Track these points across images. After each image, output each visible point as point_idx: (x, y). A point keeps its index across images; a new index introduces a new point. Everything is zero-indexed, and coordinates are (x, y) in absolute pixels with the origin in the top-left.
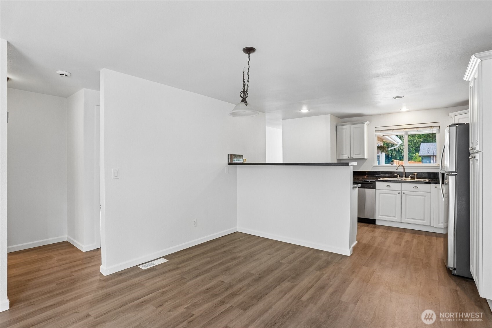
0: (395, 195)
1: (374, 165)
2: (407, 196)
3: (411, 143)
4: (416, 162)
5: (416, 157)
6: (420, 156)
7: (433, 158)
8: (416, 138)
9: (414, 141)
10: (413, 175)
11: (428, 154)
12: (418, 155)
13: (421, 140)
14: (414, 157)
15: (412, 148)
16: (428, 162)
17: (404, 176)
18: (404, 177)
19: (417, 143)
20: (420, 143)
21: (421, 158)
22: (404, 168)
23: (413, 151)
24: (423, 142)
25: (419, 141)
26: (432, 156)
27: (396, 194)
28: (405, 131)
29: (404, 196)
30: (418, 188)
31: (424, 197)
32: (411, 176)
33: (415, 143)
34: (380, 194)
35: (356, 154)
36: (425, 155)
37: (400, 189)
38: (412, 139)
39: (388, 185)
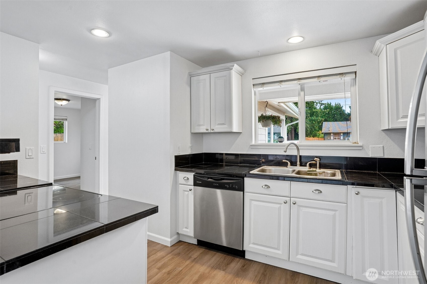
0: (279, 205)
1: (251, 144)
2: (301, 208)
3: (315, 122)
4: (320, 139)
5: (320, 134)
6: (322, 133)
7: (333, 135)
8: (319, 118)
9: (318, 121)
10: (314, 162)
11: (329, 132)
12: (321, 132)
13: (323, 119)
14: (318, 134)
15: (317, 126)
16: (329, 138)
17: (298, 163)
18: (298, 165)
19: (320, 122)
20: (323, 122)
21: (323, 135)
22: (298, 149)
23: (317, 129)
24: (325, 121)
25: (322, 120)
26: (332, 133)
27: (281, 204)
28: (299, 84)
29: (294, 207)
30: (321, 192)
31: (334, 212)
32: (310, 164)
33: (319, 122)
34: (253, 202)
35: (219, 124)
36: (326, 132)
37: (288, 194)
38: (316, 118)
39: (266, 185)
